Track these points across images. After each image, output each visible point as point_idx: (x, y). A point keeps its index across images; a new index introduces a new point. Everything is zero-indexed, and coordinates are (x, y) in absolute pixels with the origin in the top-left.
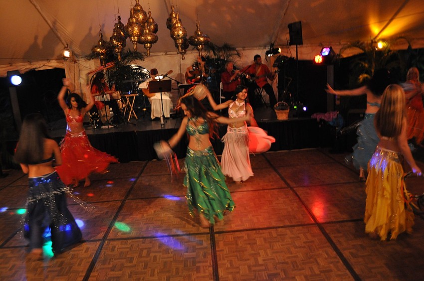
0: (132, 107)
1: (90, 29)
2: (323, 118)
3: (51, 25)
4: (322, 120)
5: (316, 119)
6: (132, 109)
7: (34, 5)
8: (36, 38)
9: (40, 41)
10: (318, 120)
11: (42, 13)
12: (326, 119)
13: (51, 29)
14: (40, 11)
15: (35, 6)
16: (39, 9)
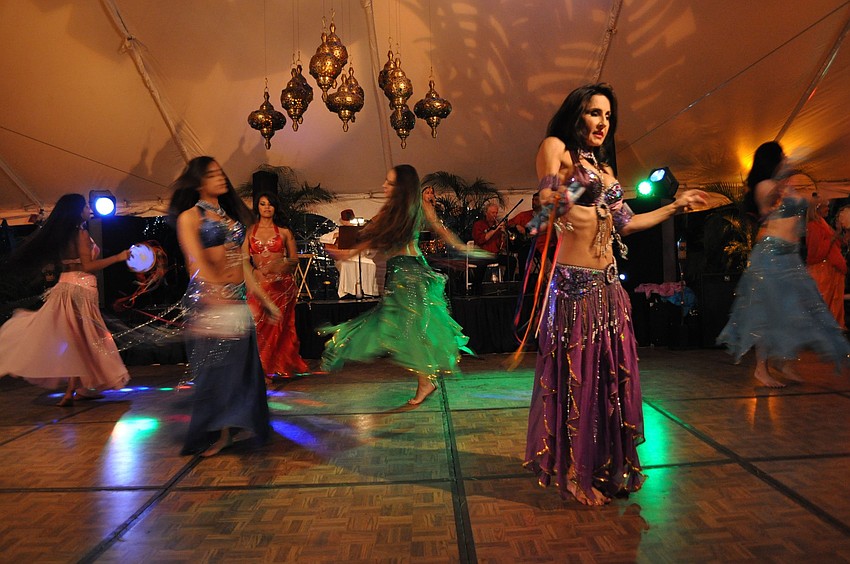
0: (304, 277)
1: (242, 140)
2: (656, 291)
3: (174, 129)
4: (654, 296)
5: (644, 293)
6: (304, 281)
7: (149, 88)
8: (144, 154)
9: (149, 161)
10: (647, 294)
11: (161, 105)
12: (661, 293)
13: (174, 137)
14: (159, 102)
15: (151, 92)
16: (158, 97)
